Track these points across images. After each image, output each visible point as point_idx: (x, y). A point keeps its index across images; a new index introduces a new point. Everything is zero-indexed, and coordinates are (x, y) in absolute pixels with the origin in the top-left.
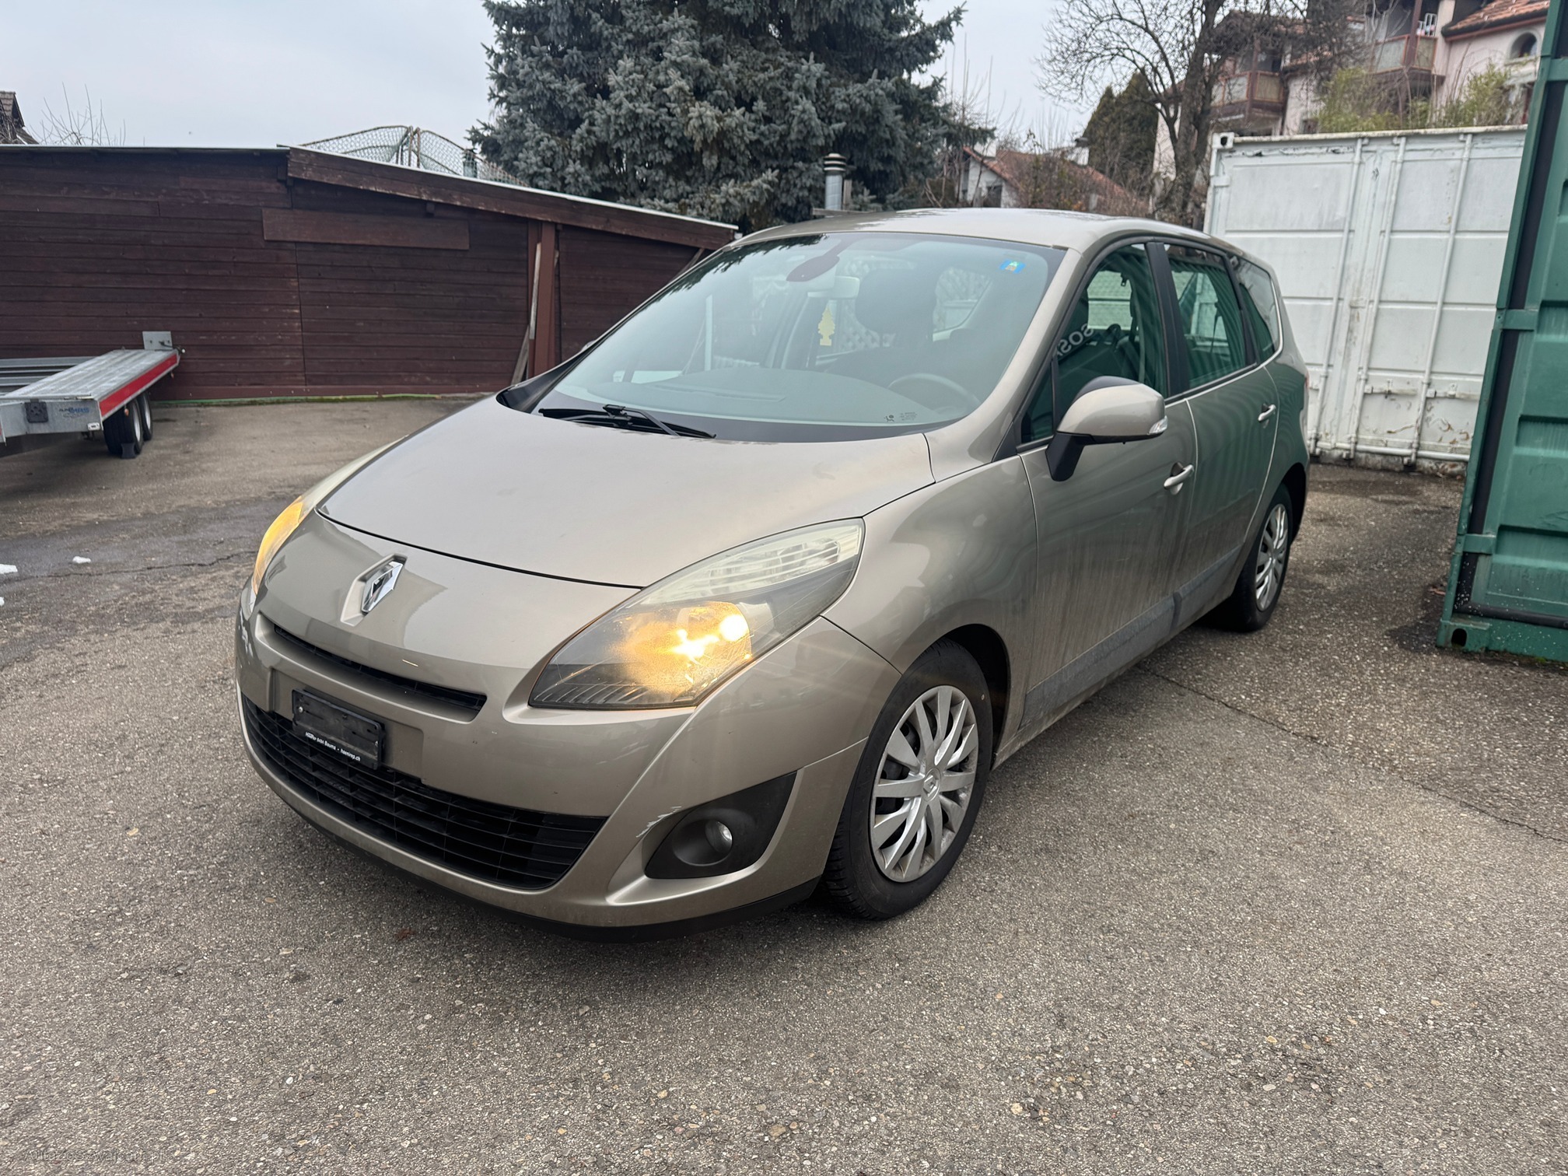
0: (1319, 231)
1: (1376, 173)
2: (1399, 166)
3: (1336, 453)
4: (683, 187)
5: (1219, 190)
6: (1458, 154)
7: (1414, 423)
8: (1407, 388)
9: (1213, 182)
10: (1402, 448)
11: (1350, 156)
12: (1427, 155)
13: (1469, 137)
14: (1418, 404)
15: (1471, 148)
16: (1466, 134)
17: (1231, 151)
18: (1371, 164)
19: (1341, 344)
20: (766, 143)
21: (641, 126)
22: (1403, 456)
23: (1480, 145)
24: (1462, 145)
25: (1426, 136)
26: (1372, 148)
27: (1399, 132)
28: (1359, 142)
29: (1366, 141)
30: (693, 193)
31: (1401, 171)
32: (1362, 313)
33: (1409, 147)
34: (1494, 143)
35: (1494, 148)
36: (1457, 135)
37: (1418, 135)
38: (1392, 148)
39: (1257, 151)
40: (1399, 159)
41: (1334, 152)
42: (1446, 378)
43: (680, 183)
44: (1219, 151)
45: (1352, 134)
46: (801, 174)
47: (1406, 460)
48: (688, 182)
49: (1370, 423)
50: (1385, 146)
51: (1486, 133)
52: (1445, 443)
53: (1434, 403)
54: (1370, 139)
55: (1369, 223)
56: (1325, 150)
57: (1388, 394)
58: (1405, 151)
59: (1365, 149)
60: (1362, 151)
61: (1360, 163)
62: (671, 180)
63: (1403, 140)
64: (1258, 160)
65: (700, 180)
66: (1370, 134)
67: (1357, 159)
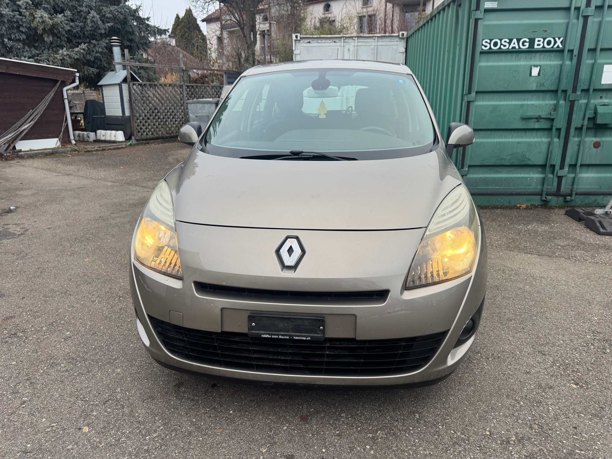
1: (349, 50)
2: (356, 48)
4: (34, 51)
5: (297, 56)
6: (373, 44)
9: (295, 52)
11: (340, 44)
12: (364, 44)
13: (376, 38)
15: (377, 41)
16: (375, 37)
17: (299, 41)
18: (347, 47)
20: (74, 31)
21: (6, 20)
23: (380, 41)
24: (374, 40)
25: (363, 37)
26: (347, 40)
27: (355, 35)
28: (342, 39)
29: (345, 38)
30: (40, 54)
31: (357, 49)
33: (358, 41)
34: (384, 40)
35: (384, 42)
36: (372, 37)
37: (361, 37)
38: (353, 41)
39: (308, 41)
40: (356, 45)
41: (334, 42)
43: (32, 49)
44: (295, 41)
45: (340, 36)
46: (95, 46)
48: (36, 48)
50: (351, 40)
51: (382, 36)
54: (346, 37)
56: (331, 41)
58: (358, 42)
59: (345, 41)
60: (344, 42)
61: (344, 46)
62: (27, 48)
63: (356, 38)
64: (309, 44)
65: (43, 48)
66: (346, 36)
67: (342, 45)
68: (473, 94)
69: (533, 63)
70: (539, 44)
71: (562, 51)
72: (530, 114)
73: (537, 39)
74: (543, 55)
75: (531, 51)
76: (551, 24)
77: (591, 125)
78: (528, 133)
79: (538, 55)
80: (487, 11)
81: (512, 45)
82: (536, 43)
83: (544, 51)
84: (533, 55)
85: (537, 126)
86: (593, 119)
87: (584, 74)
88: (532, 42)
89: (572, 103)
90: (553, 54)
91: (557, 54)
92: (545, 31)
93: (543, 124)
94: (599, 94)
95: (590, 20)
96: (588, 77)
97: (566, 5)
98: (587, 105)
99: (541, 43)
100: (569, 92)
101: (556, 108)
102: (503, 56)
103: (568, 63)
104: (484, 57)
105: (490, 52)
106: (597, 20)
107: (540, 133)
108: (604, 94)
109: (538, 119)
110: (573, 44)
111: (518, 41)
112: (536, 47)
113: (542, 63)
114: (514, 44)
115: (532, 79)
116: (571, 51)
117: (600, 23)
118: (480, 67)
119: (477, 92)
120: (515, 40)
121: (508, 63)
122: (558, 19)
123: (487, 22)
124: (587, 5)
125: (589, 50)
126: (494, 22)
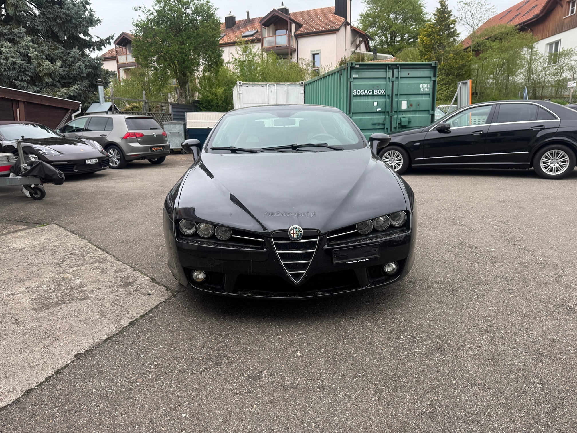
0: (262, 104)
2: (276, 90)
5: (240, 94)
9: (239, 92)
11: (266, 88)
12: (280, 88)
13: (287, 85)
18: (270, 90)
23: (289, 86)
25: (280, 84)
26: (270, 86)
27: (275, 83)
28: (268, 85)
33: (277, 86)
34: (291, 86)
36: (285, 84)
37: (278, 84)
39: (247, 85)
41: (262, 86)
44: (239, 85)
45: (266, 83)
50: (272, 86)
51: (290, 84)
54: (270, 84)
55: (272, 102)
60: (268, 87)
61: (268, 89)
63: (275, 85)
64: (247, 88)
65: (41, 86)
68: (351, 114)
69: (374, 100)
71: (385, 95)
72: (375, 122)
73: (375, 90)
74: (378, 97)
75: (373, 95)
76: (380, 84)
77: (400, 126)
78: (375, 131)
79: (376, 97)
80: (354, 78)
81: (365, 93)
82: (375, 92)
83: (378, 95)
84: (374, 97)
85: (378, 127)
86: (400, 124)
87: (394, 105)
88: (373, 91)
89: (391, 117)
90: (382, 96)
91: (384, 96)
92: (378, 87)
93: (381, 127)
94: (401, 113)
95: (394, 82)
96: (396, 106)
97: (385, 77)
98: (397, 118)
100: (390, 112)
101: (385, 119)
102: (362, 97)
103: (388, 100)
104: (354, 98)
105: (357, 96)
106: (397, 82)
107: (380, 130)
108: (403, 113)
109: (379, 124)
110: (389, 92)
111: (368, 91)
112: (375, 93)
113: (378, 100)
114: (366, 92)
115: (375, 107)
116: (389, 95)
117: (398, 84)
118: (354, 102)
119: (353, 113)
120: (366, 91)
121: (365, 100)
122: (382, 82)
123: (354, 83)
124: (393, 77)
125: (395, 95)
126: (357, 83)
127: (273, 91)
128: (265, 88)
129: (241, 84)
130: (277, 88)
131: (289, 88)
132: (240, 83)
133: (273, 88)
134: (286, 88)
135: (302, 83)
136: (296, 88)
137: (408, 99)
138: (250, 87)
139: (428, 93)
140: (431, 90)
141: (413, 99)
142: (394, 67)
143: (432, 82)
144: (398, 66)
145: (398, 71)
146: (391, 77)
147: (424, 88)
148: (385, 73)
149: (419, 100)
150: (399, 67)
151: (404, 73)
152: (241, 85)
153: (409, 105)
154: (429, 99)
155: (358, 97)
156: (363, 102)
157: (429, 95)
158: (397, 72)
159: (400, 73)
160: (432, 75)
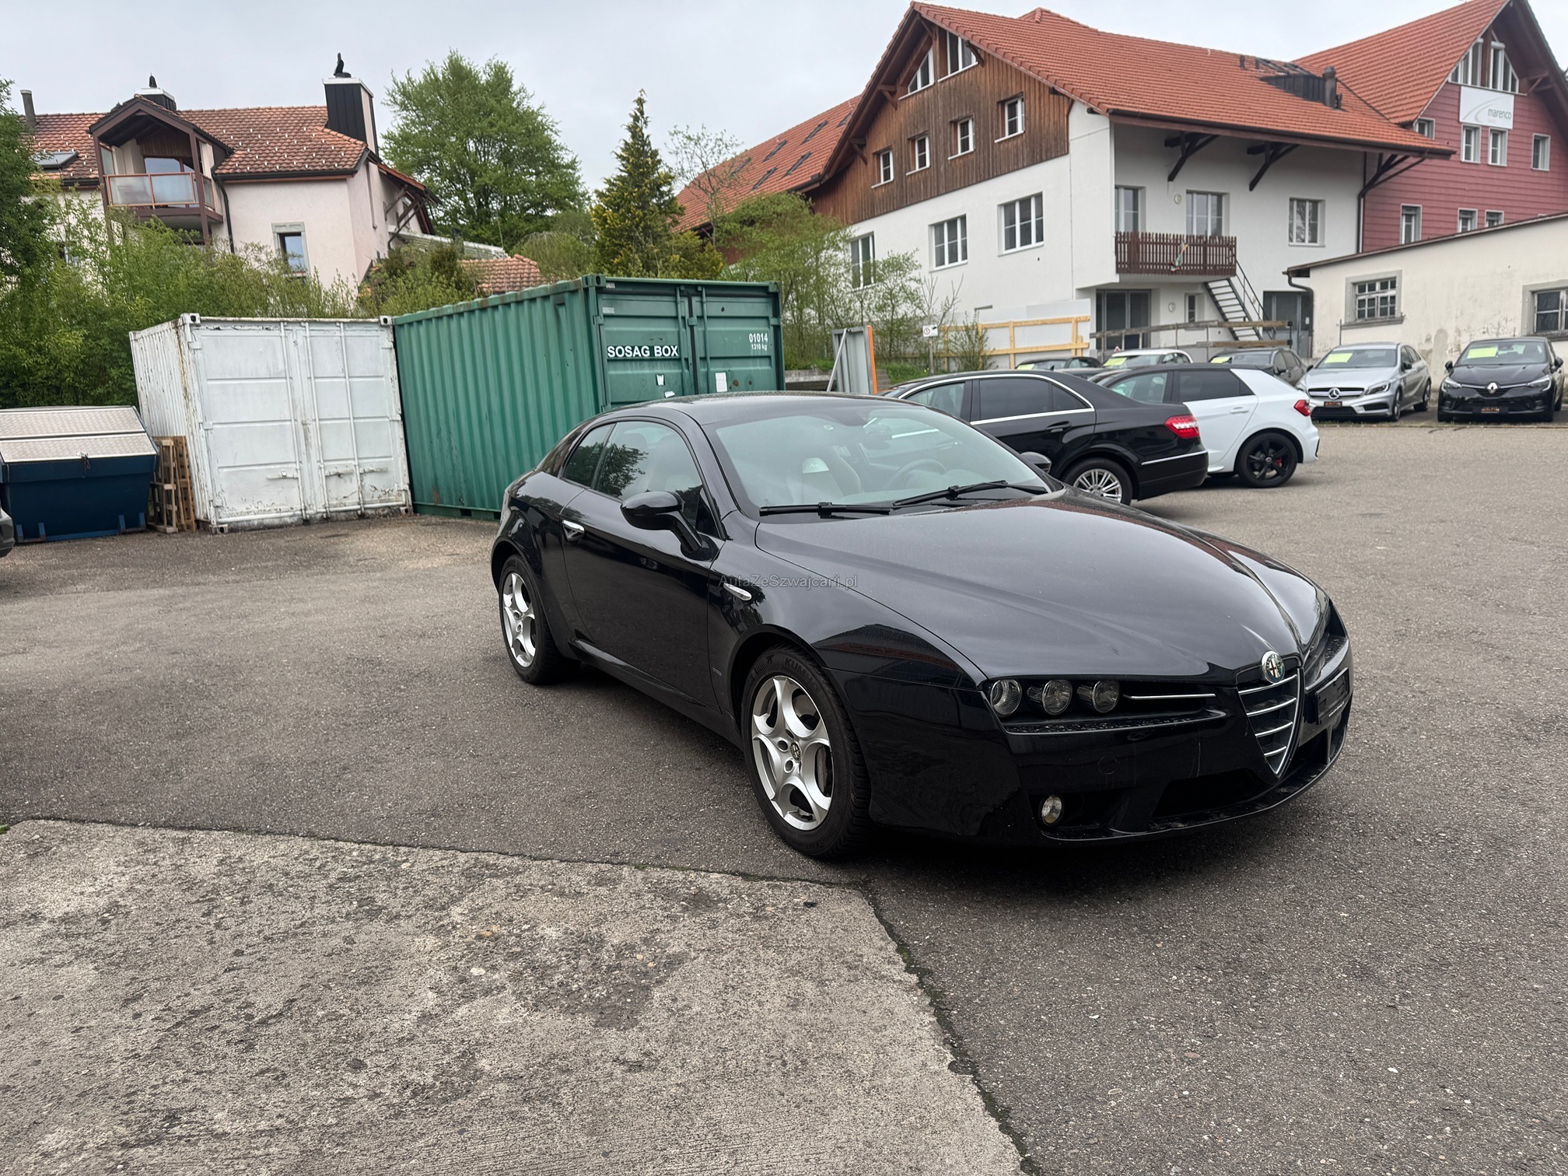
0: (270, 378)
1: (297, 343)
2: (309, 339)
3: (319, 516)
5: (198, 352)
7: (357, 489)
8: (348, 469)
9: (191, 346)
10: (354, 505)
12: (321, 333)
13: (343, 325)
14: (355, 479)
15: (346, 331)
16: (340, 323)
18: (291, 338)
19: (303, 447)
22: (356, 510)
23: (348, 329)
24: (340, 329)
25: (320, 322)
26: (290, 328)
27: (305, 319)
28: (282, 324)
29: (286, 324)
31: (311, 342)
32: (310, 427)
33: (312, 329)
34: (354, 328)
35: (355, 331)
36: (335, 322)
37: (316, 321)
38: (301, 328)
39: (216, 327)
40: (308, 334)
41: (266, 329)
42: (365, 461)
44: (191, 325)
45: (278, 319)
47: (359, 512)
49: (333, 494)
50: (296, 327)
51: (351, 322)
52: (376, 498)
53: (364, 477)
54: (288, 322)
55: (300, 372)
56: (260, 328)
57: (339, 475)
58: (310, 331)
59: (286, 328)
60: (284, 330)
61: (285, 337)
63: (307, 324)
64: (216, 332)
66: (289, 319)
67: (283, 334)
69: (656, 371)
70: (658, 352)
71: (679, 359)
73: (655, 347)
74: (664, 363)
75: (652, 359)
76: (664, 333)
79: (659, 363)
80: (606, 316)
81: (635, 353)
82: (656, 351)
83: (663, 359)
84: (654, 363)
88: (652, 349)
90: (672, 362)
91: (676, 362)
92: (661, 339)
95: (695, 328)
96: (705, 385)
97: (673, 314)
99: (659, 351)
102: (628, 364)
103: (686, 371)
104: (611, 364)
105: (616, 360)
106: (701, 329)
110: (687, 353)
111: (640, 348)
112: (656, 355)
113: (664, 371)
114: (637, 352)
115: (660, 388)
116: (686, 360)
117: (704, 332)
118: (611, 376)
119: (612, 404)
120: (636, 348)
121: (635, 372)
122: (668, 328)
123: (608, 329)
124: (691, 315)
125: (701, 358)
126: (615, 329)
127: (300, 341)
128: (276, 332)
129: (198, 321)
130: (313, 333)
131: (349, 333)
132: (193, 319)
133: (301, 333)
134: (338, 334)
135: (385, 321)
136: (368, 334)
137: (727, 369)
138: (228, 331)
139: (766, 354)
140: (772, 348)
141: (738, 367)
142: (691, 291)
143: (772, 328)
144: (700, 289)
145: (702, 303)
146: (687, 317)
147: (757, 343)
148: (672, 305)
149: (750, 370)
150: (701, 292)
151: (713, 307)
152: (198, 325)
153: (731, 383)
154: (767, 368)
155: (620, 364)
156: (633, 375)
157: (767, 360)
158: (699, 304)
159: (705, 305)
160: (770, 314)
